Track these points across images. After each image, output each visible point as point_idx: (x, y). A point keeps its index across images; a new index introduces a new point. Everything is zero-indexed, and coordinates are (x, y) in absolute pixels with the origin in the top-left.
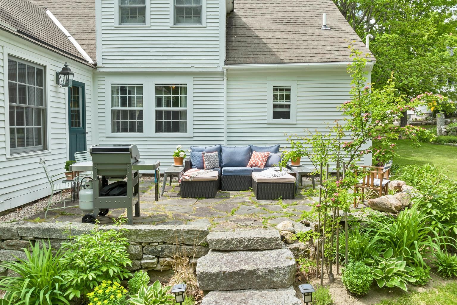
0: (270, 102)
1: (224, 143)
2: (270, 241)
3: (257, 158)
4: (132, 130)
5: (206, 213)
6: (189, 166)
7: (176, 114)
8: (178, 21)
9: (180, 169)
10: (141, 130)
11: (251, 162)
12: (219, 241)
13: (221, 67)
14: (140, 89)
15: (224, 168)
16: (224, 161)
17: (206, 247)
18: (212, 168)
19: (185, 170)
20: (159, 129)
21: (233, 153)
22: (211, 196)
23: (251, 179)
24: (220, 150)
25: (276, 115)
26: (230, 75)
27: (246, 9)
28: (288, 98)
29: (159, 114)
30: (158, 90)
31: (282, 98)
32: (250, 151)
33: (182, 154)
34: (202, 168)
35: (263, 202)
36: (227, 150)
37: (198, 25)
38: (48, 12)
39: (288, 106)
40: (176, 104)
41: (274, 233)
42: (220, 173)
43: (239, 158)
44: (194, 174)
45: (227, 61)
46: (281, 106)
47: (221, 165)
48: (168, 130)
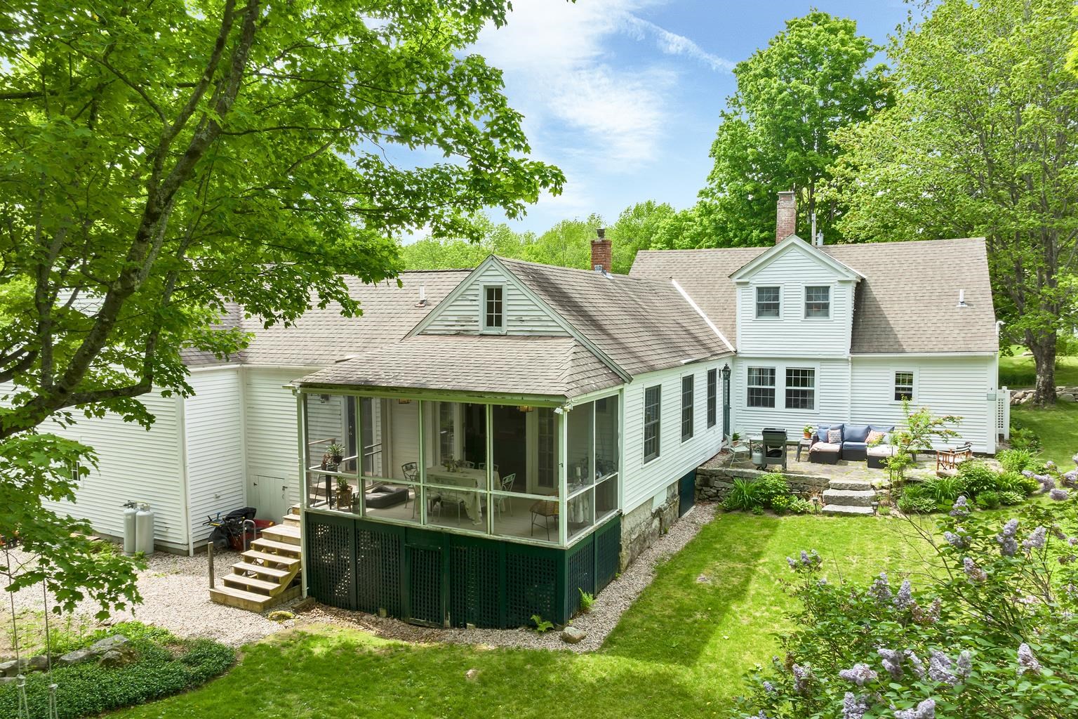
0: (893, 386)
1: (847, 423)
2: (864, 486)
3: (873, 436)
4: (765, 405)
5: (830, 472)
6: (816, 439)
7: (804, 393)
8: (808, 315)
9: (809, 442)
10: (772, 405)
11: (868, 439)
12: (835, 484)
13: (847, 354)
14: (773, 371)
15: (845, 443)
16: (846, 437)
17: (828, 487)
18: (836, 442)
19: (813, 443)
20: (788, 405)
21: (853, 431)
22: (834, 463)
23: (865, 451)
24: (842, 428)
25: (898, 397)
26: (853, 361)
27: (879, 274)
28: (910, 382)
29: (788, 393)
30: (789, 372)
31: (904, 382)
32: (869, 429)
33: (810, 431)
34: (827, 441)
35: (871, 469)
36: (848, 429)
37: (825, 319)
38: (674, 282)
39: (910, 389)
40: (804, 384)
41: (868, 483)
42: (842, 447)
43: (859, 435)
44: (820, 446)
45: (852, 351)
46: (904, 389)
47: (843, 440)
48: (796, 406)
